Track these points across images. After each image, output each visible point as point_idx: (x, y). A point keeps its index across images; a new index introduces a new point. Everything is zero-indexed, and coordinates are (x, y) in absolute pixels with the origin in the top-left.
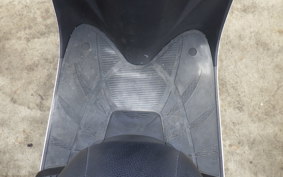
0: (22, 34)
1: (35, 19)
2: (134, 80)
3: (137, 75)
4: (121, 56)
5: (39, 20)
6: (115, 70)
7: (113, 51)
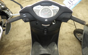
0: (22, 46)
1: (25, 43)
2: (44, 51)
3: (45, 50)
4: (42, 46)
5: (26, 43)
6: (41, 49)
7: (40, 46)
